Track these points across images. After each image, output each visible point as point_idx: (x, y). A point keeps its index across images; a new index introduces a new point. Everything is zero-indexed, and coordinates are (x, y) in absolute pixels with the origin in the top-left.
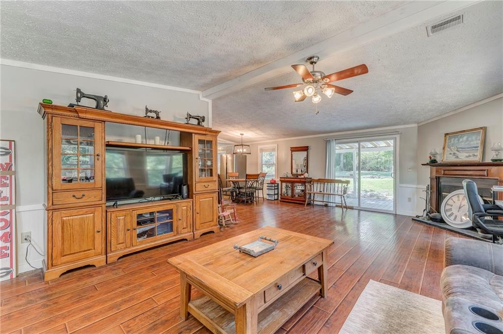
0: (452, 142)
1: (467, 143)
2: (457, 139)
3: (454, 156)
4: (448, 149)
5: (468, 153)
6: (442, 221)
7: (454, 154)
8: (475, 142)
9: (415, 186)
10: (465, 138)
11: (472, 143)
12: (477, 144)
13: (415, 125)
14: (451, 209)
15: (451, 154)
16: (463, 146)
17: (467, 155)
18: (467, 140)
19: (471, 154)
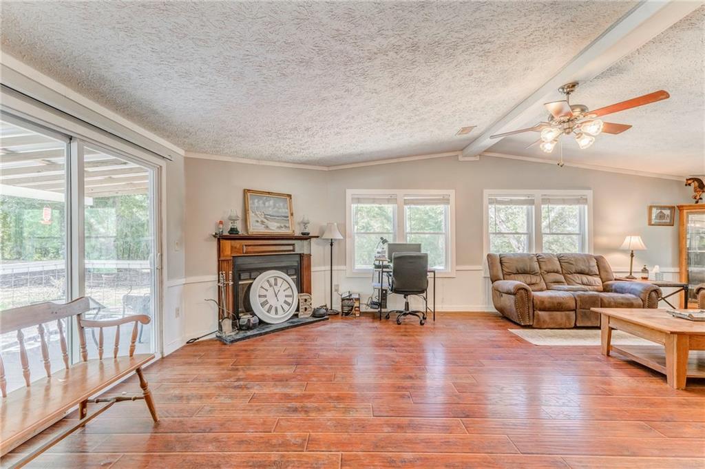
0: (256, 204)
1: (276, 209)
2: (261, 202)
3: (263, 226)
4: (253, 215)
5: (277, 222)
6: (261, 322)
7: (263, 222)
8: (284, 210)
9: (183, 281)
10: (271, 202)
11: (280, 210)
12: (286, 213)
13: (181, 152)
14: (267, 301)
15: (257, 221)
16: (271, 213)
17: (279, 225)
18: (275, 206)
19: (282, 225)
